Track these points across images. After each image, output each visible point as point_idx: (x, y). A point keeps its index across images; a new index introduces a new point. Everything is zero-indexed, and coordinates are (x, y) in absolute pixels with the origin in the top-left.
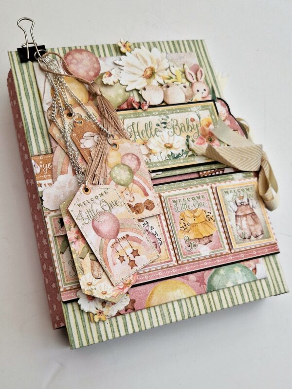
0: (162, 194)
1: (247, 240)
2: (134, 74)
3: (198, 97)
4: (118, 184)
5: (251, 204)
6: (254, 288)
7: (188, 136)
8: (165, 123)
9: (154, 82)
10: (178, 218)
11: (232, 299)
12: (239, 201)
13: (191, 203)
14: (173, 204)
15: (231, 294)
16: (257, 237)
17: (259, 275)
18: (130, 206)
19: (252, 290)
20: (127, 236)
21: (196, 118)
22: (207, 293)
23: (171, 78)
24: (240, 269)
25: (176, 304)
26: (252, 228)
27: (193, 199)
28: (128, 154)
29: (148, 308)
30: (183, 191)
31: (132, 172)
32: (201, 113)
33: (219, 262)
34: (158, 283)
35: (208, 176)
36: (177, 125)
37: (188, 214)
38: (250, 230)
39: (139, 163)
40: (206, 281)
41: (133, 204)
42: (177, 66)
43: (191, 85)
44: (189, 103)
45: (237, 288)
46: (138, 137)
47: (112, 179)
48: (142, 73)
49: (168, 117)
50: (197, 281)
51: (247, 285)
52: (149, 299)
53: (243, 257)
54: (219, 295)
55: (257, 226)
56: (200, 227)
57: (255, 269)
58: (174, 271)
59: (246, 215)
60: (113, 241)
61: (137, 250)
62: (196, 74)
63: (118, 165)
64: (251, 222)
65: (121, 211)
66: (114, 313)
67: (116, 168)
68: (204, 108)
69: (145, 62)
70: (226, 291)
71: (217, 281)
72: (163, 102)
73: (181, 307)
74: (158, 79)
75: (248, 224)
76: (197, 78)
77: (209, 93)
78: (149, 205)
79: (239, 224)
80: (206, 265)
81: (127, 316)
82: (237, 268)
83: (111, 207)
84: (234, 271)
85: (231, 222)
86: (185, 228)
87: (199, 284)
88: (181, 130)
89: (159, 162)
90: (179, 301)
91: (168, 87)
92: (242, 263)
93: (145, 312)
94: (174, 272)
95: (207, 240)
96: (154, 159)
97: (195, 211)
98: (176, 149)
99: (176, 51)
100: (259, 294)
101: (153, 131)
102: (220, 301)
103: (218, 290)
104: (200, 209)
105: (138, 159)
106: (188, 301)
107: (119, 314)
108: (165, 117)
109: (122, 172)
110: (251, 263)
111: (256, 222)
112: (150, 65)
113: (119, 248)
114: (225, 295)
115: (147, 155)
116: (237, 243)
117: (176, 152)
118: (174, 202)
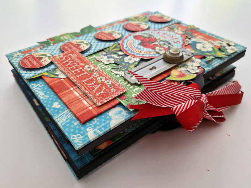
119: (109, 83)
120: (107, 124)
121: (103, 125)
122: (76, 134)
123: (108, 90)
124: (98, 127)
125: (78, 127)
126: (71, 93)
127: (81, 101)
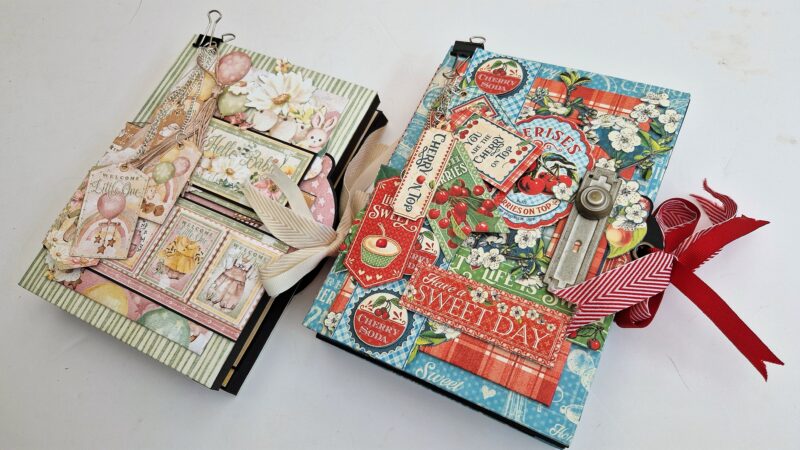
0: (182, 210)
1: (211, 303)
2: (268, 94)
3: (305, 144)
4: (154, 178)
5: (249, 273)
6: (180, 354)
7: (256, 174)
8: (247, 150)
9: (277, 110)
10: (172, 239)
11: (151, 347)
12: (240, 262)
13: (195, 233)
14: (181, 225)
15: (155, 341)
16: (223, 307)
17: (192, 346)
18: (144, 201)
19: (176, 355)
20: (119, 224)
21: (281, 162)
22: (138, 323)
23: (299, 113)
24: (182, 325)
25: (107, 311)
26: (227, 296)
27: (201, 231)
28: (184, 158)
29: (86, 297)
30: (202, 219)
31: (173, 174)
32: (290, 159)
33: (170, 304)
34: (109, 283)
35: (239, 221)
36: (256, 158)
37: (184, 241)
38: (223, 296)
39: (186, 171)
40: (144, 312)
41: (148, 202)
42: (316, 105)
43: (312, 128)
44: (291, 145)
45: (164, 341)
46: (212, 149)
47: (153, 171)
48: (276, 96)
49: (255, 146)
50: (138, 306)
51: (176, 346)
52: (92, 290)
53: (195, 316)
54: (145, 334)
55: (233, 297)
56: (182, 260)
57: (196, 337)
58: (129, 281)
59: (233, 280)
60: (106, 220)
61: (114, 241)
62: (326, 121)
63: (168, 162)
64: (232, 290)
65: (134, 201)
66: (61, 280)
67: (164, 164)
68: (298, 156)
69: (289, 87)
70: (154, 335)
71: (153, 320)
72: (268, 131)
73: (108, 317)
74: (285, 109)
75: (226, 290)
76: (323, 125)
77: (322, 146)
78: (158, 211)
79: (218, 283)
80: (158, 297)
81: (68, 291)
82: (180, 323)
83: (130, 193)
84: (175, 323)
85: (212, 276)
86: (169, 252)
87: (137, 309)
88: (256, 164)
89: (207, 181)
90: (112, 311)
91: (285, 120)
92: (189, 322)
93: (82, 298)
94: (128, 283)
95: (175, 275)
96: (207, 176)
97: (192, 243)
98: (233, 179)
99: (333, 91)
100: (178, 364)
101: (230, 151)
102: (141, 340)
103: (148, 329)
104: (198, 244)
105: (188, 167)
106: (118, 316)
107: (63, 283)
108: (252, 145)
109: (166, 170)
110: (198, 328)
111: (237, 293)
112: (290, 92)
113: (104, 230)
114: (149, 338)
115: (203, 170)
116: (197, 299)
117: (230, 180)
118: (184, 223)
119: (534, 315)
120: (579, 390)
121: (575, 393)
122: (553, 426)
123: (542, 331)
124: (572, 401)
125: (546, 414)
126: (493, 362)
127: (519, 370)
